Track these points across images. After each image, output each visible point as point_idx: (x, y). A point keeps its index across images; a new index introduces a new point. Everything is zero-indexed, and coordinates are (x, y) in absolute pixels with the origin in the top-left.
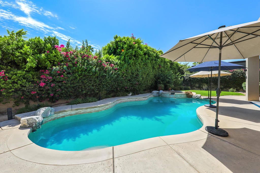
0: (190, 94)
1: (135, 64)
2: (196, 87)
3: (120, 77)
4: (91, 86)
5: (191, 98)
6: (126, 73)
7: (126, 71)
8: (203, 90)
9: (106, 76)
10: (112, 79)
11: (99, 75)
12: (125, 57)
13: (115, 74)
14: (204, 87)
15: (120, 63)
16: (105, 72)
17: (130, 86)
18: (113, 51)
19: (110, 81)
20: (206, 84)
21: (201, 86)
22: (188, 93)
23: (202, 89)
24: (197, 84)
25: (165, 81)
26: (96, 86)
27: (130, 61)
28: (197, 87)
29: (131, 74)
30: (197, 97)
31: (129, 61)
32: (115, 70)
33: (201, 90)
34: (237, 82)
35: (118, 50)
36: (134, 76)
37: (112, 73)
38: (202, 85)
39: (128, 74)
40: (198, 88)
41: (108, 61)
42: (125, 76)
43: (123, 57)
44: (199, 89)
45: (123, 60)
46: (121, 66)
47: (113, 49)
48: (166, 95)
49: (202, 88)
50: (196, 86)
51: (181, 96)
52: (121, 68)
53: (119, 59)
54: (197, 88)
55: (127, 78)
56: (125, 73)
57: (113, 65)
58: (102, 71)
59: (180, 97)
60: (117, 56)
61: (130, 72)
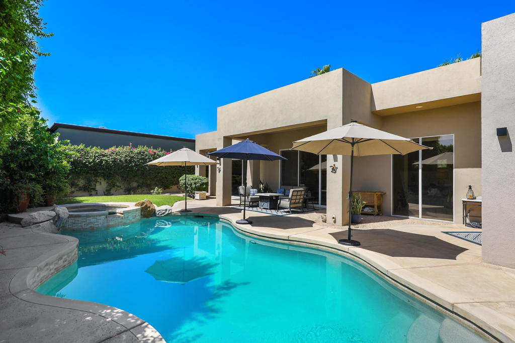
0: (149, 207)
2: (77, 189)
5: (151, 218)
8: (97, 194)
14: (98, 187)
20: (105, 180)
21: (93, 183)
22: (146, 206)
23: (93, 192)
24: (83, 179)
28: (80, 189)
33: (91, 195)
34: (160, 174)
38: (94, 181)
40: (84, 190)
44: (87, 193)
49: (94, 189)
50: (78, 185)
54: (80, 191)
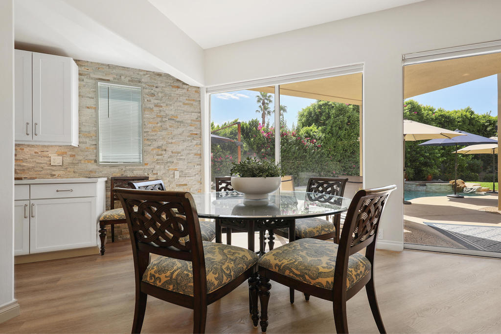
0: (459, 185)
1: (349, 135)
3: (325, 156)
4: (289, 169)
6: (334, 150)
7: (335, 147)
9: (305, 156)
10: (314, 160)
11: (298, 155)
12: (332, 127)
13: (318, 153)
15: (325, 137)
16: (305, 151)
17: (341, 169)
18: (314, 118)
19: (311, 163)
25: (417, 161)
26: (294, 168)
27: (340, 132)
29: (342, 151)
30: (471, 191)
31: (338, 133)
32: (318, 148)
35: (322, 117)
36: (348, 154)
37: (314, 153)
39: (337, 152)
41: (309, 135)
42: (333, 155)
43: (330, 128)
45: (330, 132)
46: (326, 141)
47: (314, 115)
48: (410, 186)
51: (440, 189)
52: (327, 143)
53: (323, 131)
55: (336, 158)
56: (332, 151)
57: (315, 141)
58: (302, 151)
59: (437, 191)
60: (320, 128)
61: (340, 148)
